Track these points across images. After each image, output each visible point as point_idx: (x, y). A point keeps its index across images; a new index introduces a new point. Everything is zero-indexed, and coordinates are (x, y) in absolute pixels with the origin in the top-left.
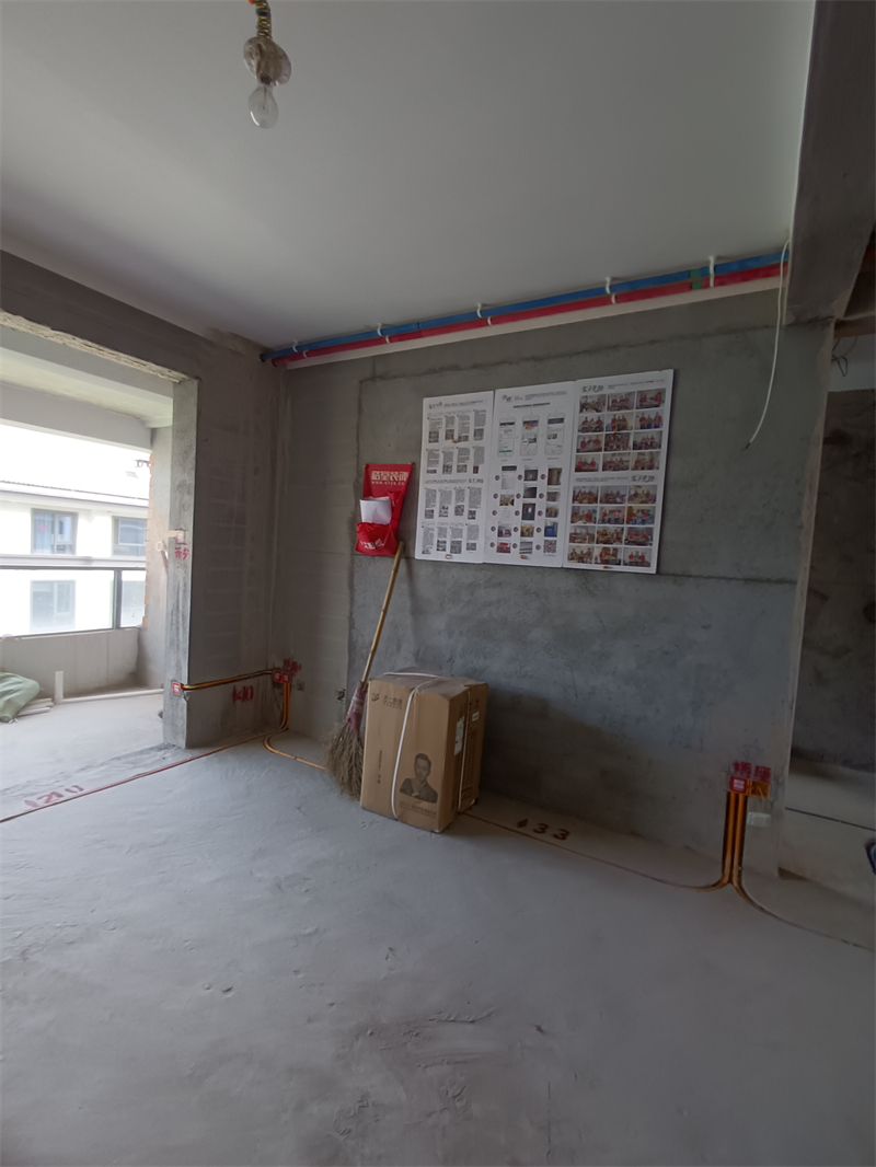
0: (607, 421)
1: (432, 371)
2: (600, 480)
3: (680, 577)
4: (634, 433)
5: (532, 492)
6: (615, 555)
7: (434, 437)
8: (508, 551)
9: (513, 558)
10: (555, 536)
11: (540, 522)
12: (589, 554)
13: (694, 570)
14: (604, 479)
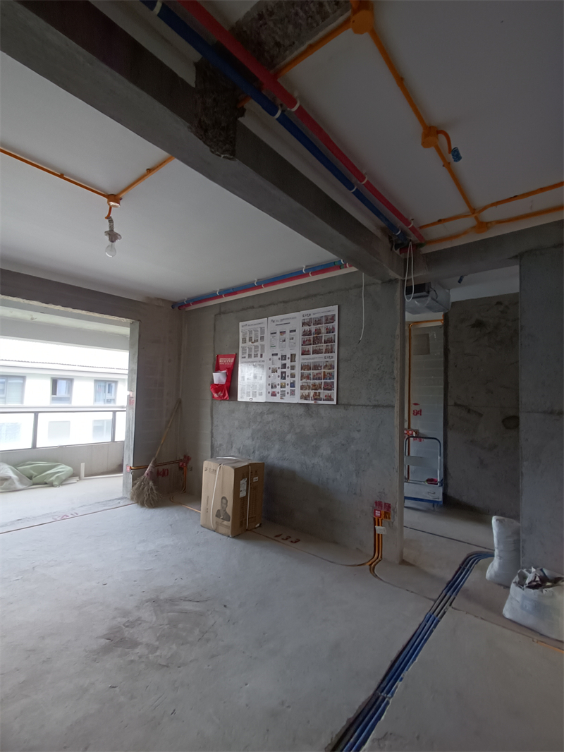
0: (313, 330)
1: (243, 309)
2: (312, 359)
3: (347, 406)
4: (324, 336)
5: (284, 366)
6: (319, 396)
7: (244, 341)
8: (275, 395)
9: (277, 399)
10: (294, 387)
11: (288, 380)
12: (308, 397)
13: (352, 403)
14: (313, 359)
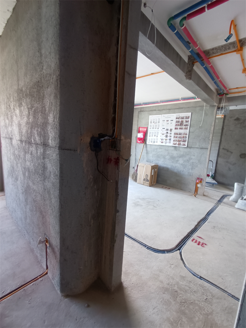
0: (180, 121)
3: (191, 148)
4: (185, 123)
5: (167, 133)
6: (180, 144)
8: (163, 143)
10: (171, 140)
11: (169, 138)
12: (176, 144)
13: (193, 147)
14: (179, 131)
